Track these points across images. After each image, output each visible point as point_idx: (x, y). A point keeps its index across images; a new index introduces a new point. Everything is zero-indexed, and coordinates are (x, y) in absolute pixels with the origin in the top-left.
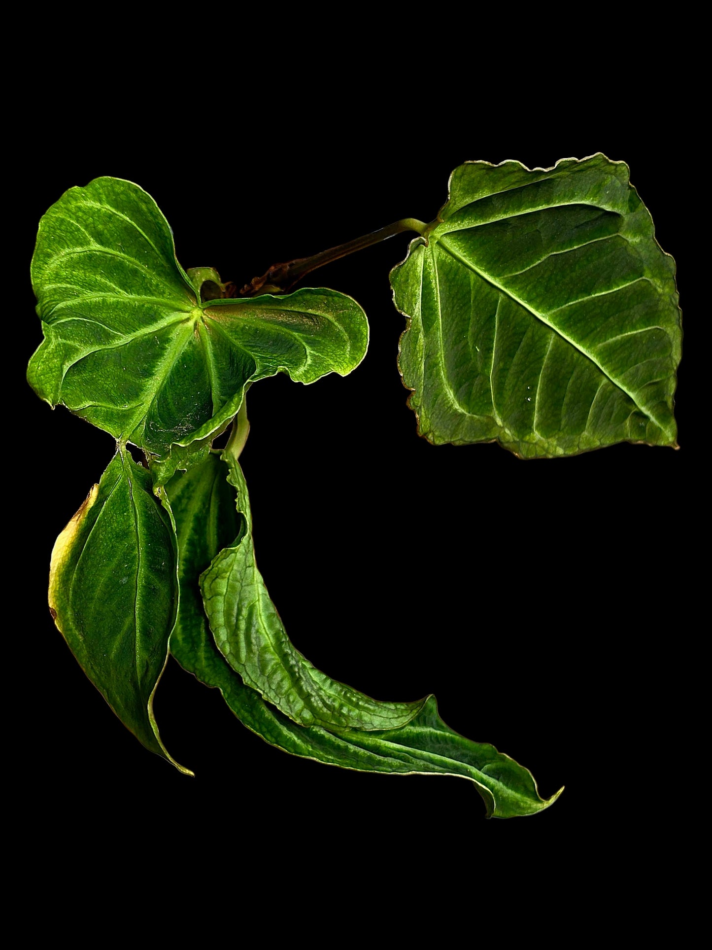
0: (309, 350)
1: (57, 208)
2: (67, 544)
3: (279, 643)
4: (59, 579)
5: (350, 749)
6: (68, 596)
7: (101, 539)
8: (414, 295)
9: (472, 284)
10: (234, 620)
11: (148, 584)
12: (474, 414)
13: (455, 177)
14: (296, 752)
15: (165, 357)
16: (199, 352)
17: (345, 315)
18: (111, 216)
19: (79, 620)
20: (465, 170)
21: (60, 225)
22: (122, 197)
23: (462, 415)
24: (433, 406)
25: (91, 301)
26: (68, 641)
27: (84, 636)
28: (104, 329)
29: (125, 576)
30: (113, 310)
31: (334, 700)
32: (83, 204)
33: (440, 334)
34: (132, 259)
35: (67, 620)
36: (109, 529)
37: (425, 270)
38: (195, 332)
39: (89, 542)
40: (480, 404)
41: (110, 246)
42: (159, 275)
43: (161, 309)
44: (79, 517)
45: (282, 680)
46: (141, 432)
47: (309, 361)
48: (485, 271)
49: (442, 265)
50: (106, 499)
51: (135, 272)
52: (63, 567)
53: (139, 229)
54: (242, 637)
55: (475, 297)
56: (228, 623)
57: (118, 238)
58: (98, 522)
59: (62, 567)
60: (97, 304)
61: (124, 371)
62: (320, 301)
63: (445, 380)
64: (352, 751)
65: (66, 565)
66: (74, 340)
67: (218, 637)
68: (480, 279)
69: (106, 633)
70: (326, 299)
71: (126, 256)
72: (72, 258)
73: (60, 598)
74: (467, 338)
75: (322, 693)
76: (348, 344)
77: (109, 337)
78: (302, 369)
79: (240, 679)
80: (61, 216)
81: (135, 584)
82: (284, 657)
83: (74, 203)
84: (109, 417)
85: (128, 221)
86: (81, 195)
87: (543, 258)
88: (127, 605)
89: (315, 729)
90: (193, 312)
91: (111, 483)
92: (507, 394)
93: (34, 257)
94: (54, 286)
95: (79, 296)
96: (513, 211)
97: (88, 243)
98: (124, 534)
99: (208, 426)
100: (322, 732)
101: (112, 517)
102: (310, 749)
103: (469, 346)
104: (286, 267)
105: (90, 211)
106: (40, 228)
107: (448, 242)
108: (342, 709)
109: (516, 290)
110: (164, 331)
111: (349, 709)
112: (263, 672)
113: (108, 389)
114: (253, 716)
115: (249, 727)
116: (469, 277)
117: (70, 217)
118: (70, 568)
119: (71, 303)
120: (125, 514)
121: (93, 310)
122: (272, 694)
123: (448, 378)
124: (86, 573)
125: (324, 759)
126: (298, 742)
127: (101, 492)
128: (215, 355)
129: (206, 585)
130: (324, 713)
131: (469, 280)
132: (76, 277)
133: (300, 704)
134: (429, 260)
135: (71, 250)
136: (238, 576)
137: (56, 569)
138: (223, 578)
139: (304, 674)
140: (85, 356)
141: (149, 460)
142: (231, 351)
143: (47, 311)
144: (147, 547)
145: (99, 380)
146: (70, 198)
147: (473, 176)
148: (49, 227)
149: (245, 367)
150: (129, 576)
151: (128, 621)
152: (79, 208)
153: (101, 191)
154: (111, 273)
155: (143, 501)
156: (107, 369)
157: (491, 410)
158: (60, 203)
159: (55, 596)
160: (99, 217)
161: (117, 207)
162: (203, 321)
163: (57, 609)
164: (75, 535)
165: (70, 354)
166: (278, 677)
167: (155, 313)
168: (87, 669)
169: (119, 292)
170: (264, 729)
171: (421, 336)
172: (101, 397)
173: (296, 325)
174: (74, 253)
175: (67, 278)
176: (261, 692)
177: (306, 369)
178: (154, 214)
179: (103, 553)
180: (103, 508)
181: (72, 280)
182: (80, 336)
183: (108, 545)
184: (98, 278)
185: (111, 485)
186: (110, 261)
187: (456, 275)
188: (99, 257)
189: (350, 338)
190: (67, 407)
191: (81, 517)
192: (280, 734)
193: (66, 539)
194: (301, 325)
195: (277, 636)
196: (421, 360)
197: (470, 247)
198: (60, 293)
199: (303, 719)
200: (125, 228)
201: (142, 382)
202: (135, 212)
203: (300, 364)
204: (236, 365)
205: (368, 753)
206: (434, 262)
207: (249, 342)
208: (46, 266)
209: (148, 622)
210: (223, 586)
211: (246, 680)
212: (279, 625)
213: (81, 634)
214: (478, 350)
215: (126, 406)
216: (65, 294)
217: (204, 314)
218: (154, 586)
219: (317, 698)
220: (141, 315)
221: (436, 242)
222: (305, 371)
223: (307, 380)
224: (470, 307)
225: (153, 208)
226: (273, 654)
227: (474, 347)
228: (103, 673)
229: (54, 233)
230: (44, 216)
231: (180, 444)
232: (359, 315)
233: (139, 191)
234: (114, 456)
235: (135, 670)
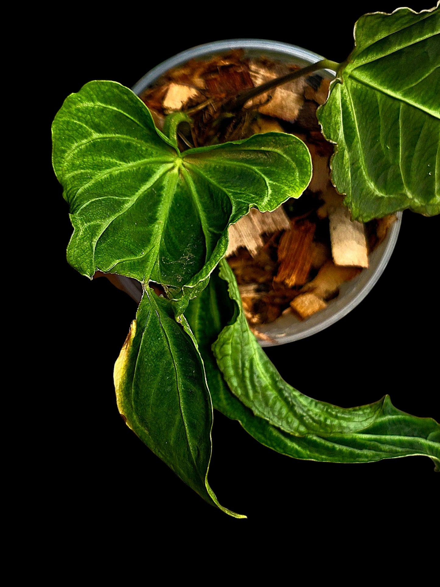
0: (268, 181)
1: (62, 113)
2: (123, 367)
3: (275, 383)
4: (123, 393)
5: (336, 448)
6: (131, 405)
7: (146, 362)
8: (337, 123)
9: (379, 100)
10: (240, 371)
11: (187, 389)
12: (390, 194)
13: (358, 27)
14: (299, 457)
15: (162, 202)
16: (186, 191)
17: (290, 149)
18: (103, 110)
19: (142, 420)
20: (365, 20)
21: (67, 127)
22: (109, 94)
23: (382, 198)
24: (360, 198)
25: (101, 180)
26: (139, 435)
27: (148, 430)
28: (116, 200)
29: (169, 385)
30: (119, 180)
31: (320, 416)
32: (80, 106)
33: (359, 146)
34: (125, 136)
35: (134, 421)
36: (150, 353)
37: (342, 99)
38: (180, 176)
39: (138, 365)
40: (394, 186)
41: (107, 132)
42: (146, 142)
43: (153, 165)
44: (127, 346)
45: (281, 408)
46: (157, 269)
47: (270, 191)
48: (387, 89)
49: (354, 92)
50: (143, 331)
51: (129, 145)
52: (124, 385)
53: (125, 114)
54: (248, 382)
55: (382, 110)
56: (237, 374)
57: (112, 124)
58: (141, 349)
59: (122, 384)
60: (106, 180)
61: (136, 226)
62: (269, 140)
63: (366, 177)
64: (338, 449)
65: (125, 383)
66: (96, 219)
67: (232, 384)
68: (384, 95)
69: (164, 428)
70: (274, 139)
71: (119, 135)
72: (81, 149)
73: (126, 406)
74: (379, 141)
75: (311, 413)
76: (297, 171)
77: (120, 204)
78: (266, 200)
79: (251, 412)
80: (66, 119)
81: (176, 390)
82: (280, 392)
83: (74, 106)
84: (133, 266)
85: (116, 111)
86: (77, 99)
87: (432, 71)
88: (174, 407)
89: (310, 436)
90: (176, 162)
91: (144, 317)
92: (413, 173)
93: (53, 155)
94: (72, 174)
95: (92, 178)
96: (406, 42)
97: (90, 134)
98: (161, 354)
99: (207, 268)
100: (315, 438)
101: (150, 344)
102: (308, 453)
103: (381, 147)
104: (234, 99)
105: (87, 110)
106: (52, 133)
107: (357, 74)
108: (326, 421)
109: (413, 98)
110: (158, 182)
111: (331, 420)
112: (267, 404)
113: (127, 244)
114: (265, 436)
115: (264, 444)
116: (376, 96)
117: (73, 119)
118: (129, 385)
119: (88, 186)
120: (159, 339)
121: (104, 186)
122: (276, 420)
123: (369, 174)
124: (140, 387)
125: (319, 459)
126: (299, 449)
127: (138, 325)
128: (198, 192)
129: (217, 350)
130: (314, 426)
131: (376, 98)
132: (87, 162)
133: (296, 423)
134: (344, 91)
135: (79, 143)
136: (238, 340)
137: (118, 386)
138: (228, 344)
139: (296, 401)
140: (106, 227)
141: (168, 293)
142: (209, 187)
143: (72, 197)
144: (180, 361)
145: (120, 240)
146: (70, 104)
147: (372, 24)
148: (59, 130)
149: (222, 202)
150: (171, 385)
151: (178, 418)
152: (78, 110)
153: (92, 93)
154: (112, 152)
155: (170, 326)
156: (124, 230)
157: (402, 189)
158: (63, 108)
159: (122, 406)
160: (94, 113)
161: (106, 102)
162: (184, 166)
163: (126, 415)
164: (127, 359)
165: (95, 232)
166: (278, 405)
167: (149, 171)
168: (155, 452)
169: (120, 164)
170: (275, 444)
171: (346, 152)
172: (124, 254)
173: (254, 160)
174: (81, 145)
175: (81, 165)
176: (268, 419)
177: (269, 199)
178: (134, 101)
179: (149, 371)
180: (143, 338)
181: (84, 166)
182: (100, 214)
183: (152, 365)
184: (103, 158)
185: (145, 319)
186: (109, 143)
187: (365, 97)
188: (100, 142)
189: (297, 166)
190: (101, 271)
191: (128, 346)
192: (286, 445)
193: (121, 363)
194: (257, 159)
195: (272, 377)
196: (348, 170)
197: (374, 74)
198: (78, 179)
199: (300, 432)
200: (115, 116)
201: (150, 228)
202: (120, 103)
203: (264, 196)
204: (215, 200)
205: (350, 449)
206: (348, 92)
207: (222, 179)
208: (63, 160)
209: (192, 417)
210: (229, 349)
211: (256, 413)
212: (273, 369)
213: (146, 429)
214: (389, 148)
215: (143, 253)
216: (83, 178)
217: (184, 161)
218: (191, 390)
219: (308, 417)
220: (139, 177)
221: (348, 76)
222: (268, 200)
223: (271, 207)
224: (379, 118)
225: (133, 97)
226: (271, 390)
227: (385, 146)
228: (167, 454)
229: (64, 133)
230: (54, 121)
231: (189, 286)
232: (301, 147)
233: (120, 87)
234: (142, 296)
235: (190, 452)
